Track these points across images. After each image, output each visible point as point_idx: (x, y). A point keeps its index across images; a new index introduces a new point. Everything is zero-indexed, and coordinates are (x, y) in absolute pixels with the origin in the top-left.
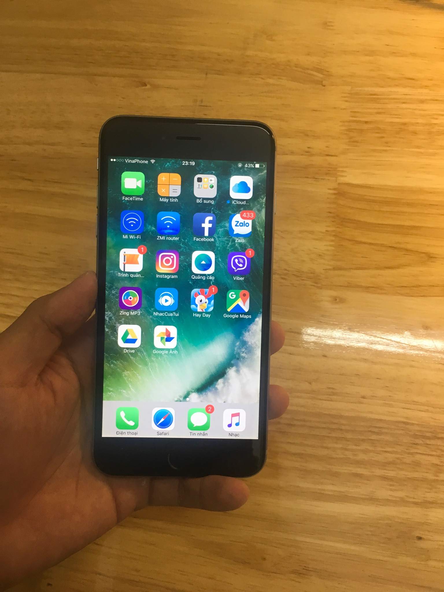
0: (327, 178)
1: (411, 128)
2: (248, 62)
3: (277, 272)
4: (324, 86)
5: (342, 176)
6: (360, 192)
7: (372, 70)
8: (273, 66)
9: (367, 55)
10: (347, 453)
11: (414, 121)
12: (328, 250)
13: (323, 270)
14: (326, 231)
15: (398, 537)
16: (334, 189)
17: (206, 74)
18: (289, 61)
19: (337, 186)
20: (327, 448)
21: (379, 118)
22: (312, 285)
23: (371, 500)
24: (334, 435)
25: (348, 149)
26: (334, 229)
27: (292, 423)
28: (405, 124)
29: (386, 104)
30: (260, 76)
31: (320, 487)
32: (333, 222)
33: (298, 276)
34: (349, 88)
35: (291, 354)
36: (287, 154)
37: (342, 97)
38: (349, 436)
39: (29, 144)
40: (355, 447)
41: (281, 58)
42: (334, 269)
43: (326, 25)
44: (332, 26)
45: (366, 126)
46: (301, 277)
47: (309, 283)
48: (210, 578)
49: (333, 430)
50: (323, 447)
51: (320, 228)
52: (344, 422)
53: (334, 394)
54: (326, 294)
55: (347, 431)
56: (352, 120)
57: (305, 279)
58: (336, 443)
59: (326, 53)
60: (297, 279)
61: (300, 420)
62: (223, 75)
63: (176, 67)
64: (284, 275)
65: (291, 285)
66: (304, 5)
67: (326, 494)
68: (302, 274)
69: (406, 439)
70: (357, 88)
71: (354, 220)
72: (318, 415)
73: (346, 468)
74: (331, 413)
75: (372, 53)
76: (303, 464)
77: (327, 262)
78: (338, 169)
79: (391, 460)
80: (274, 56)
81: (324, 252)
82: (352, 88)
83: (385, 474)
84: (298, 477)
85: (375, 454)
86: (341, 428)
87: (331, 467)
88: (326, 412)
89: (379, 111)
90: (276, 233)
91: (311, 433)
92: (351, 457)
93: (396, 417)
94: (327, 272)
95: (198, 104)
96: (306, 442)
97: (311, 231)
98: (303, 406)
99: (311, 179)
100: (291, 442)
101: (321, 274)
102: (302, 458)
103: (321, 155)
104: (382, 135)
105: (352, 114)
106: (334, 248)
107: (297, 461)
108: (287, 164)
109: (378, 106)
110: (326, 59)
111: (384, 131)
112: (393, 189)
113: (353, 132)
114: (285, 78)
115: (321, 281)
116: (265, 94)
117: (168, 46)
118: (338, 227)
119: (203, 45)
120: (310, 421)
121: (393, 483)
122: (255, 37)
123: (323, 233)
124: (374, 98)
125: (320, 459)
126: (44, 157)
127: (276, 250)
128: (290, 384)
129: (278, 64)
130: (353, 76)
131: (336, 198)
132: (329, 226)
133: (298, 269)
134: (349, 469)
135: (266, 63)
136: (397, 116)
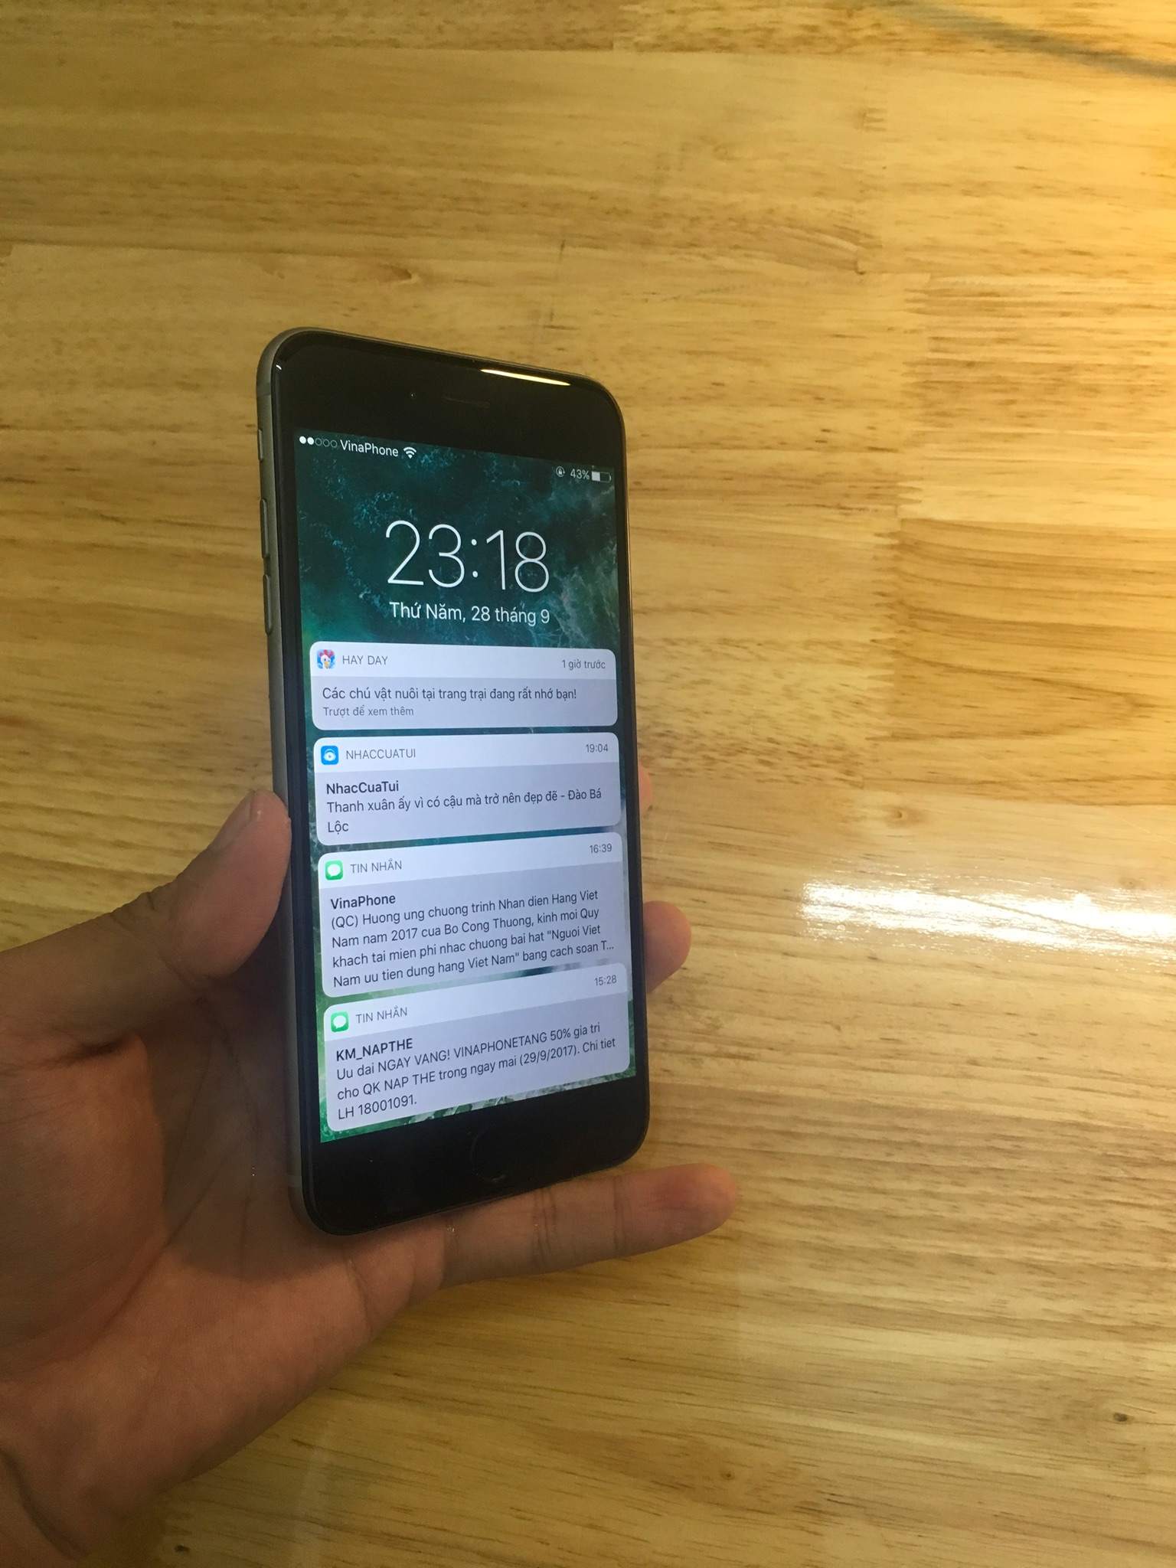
0: (871, 507)
1: (1084, 378)
2: (666, 215)
3: (749, 747)
4: (862, 273)
5: (911, 502)
6: (959, 540)
7: (981, 233)
8: (733, 224)
9: (966, 193)
10: (933, 1203)
11: (1089, 360)
12: (877, 690)
13: (867, 739)
14: (873, 641)
15: (1067, 1417)
16: (892, 535)
17: (563, 246)
18: (771, 211)
19: (896, 527)
20: (884, 1192)
21: (1000, 352)
22: (836, 779)
23: (999, 1322)
24: (899, 1158)
25: (924, 433)
26: (893, 636)
27: (793, 1130)
28: (1067, 368)
29: (1020, 317)
30: (697, 250)
31: (868, 1291)
32: (890, 617)
33: (800, 757)
34: (925, 278)
35: (786, 954)
36: (768, 448)
37: (908, 301)
38: (938, 1160)
39: (113, 428)
40: (955, 1189)
41: (752, 203)
42: (895, 737)
43: (864, 118)
44: (879, 121)
45: (971, 375)
46: (809, 757)
47: (831, 772)
48: (591, 1526)
49: (899, 1146)
50: (875, 1191)
51: (860, 633)
52: (926, 1125)
53: (899, 1055)
54: (873, 803)
55: (934, 1148)
56: (933, 359)
57: (820, 763)
58: (907, 1179)
59: (865, 189)
60: (800, 763)
61: (815, 1123)
62: (604, 248)
63: (481, 229)
64: (768, 755)
65: (785, 778)
66: (809, 69)
67: (882, 1310)
68: (811, 752)
69: (1083, 1168)
70: (945, 279)
71: (943, 613)
72: (862, 1109)
73: (932, 1242)
74: (892, 1103)
75: (982, 188)
76: (823, 1234)
77: (875, 721)
78: (900, 484)
79: (1046, 1220)
80: (733, 198)
81: (868, 695)
82: (932, 277)
83: (1030, 1256)
84: (812, 1266)
85: (1005, 1206)
86: (918, 1140)
87: (894, 1240)
88: (879, 1102)
89: (1003, 334)
90: (745, 648)
91: (843, 1155)
92: (944, 1214)
93: (1057, 1109)
94: (876, 745)
95: (542, 322)
96: (829, 1178)
97: (831, 642)
98: (820, 1086)
99: (833, 510)
100: (791, 1176)
101: (862, 749)
102: (820, 1219)
103: (854, 447)
104: (1010, 397)
105: (934, 344)
106: (891, 685)
107: (808, 1226)
108: (771, 475)
109: (1000, 322)
110: (864, 206)
111: (1015, 387)
112: (1040, 533)
113: (936, 389)
114: (760, 253)
115: (860, 767)
116: (713, 296)
117: (464, 175)
118: (902, 632)
119: (551, 172)
120: (840, 1125)
121: (1054, 1280)
122: (683, 150)
123: (864, 645)
124: (986, 303)
125: (865, 1220)
126: (153, 462)
127: (745, 690)
128: (786, 1031)
129: (744, 219)
130: (934, 247)
131: (896, 558)
132: (878, 630)
133: (802, 737)
134: (941, 1243)
135: (711, 218)
136: (1049, 347)
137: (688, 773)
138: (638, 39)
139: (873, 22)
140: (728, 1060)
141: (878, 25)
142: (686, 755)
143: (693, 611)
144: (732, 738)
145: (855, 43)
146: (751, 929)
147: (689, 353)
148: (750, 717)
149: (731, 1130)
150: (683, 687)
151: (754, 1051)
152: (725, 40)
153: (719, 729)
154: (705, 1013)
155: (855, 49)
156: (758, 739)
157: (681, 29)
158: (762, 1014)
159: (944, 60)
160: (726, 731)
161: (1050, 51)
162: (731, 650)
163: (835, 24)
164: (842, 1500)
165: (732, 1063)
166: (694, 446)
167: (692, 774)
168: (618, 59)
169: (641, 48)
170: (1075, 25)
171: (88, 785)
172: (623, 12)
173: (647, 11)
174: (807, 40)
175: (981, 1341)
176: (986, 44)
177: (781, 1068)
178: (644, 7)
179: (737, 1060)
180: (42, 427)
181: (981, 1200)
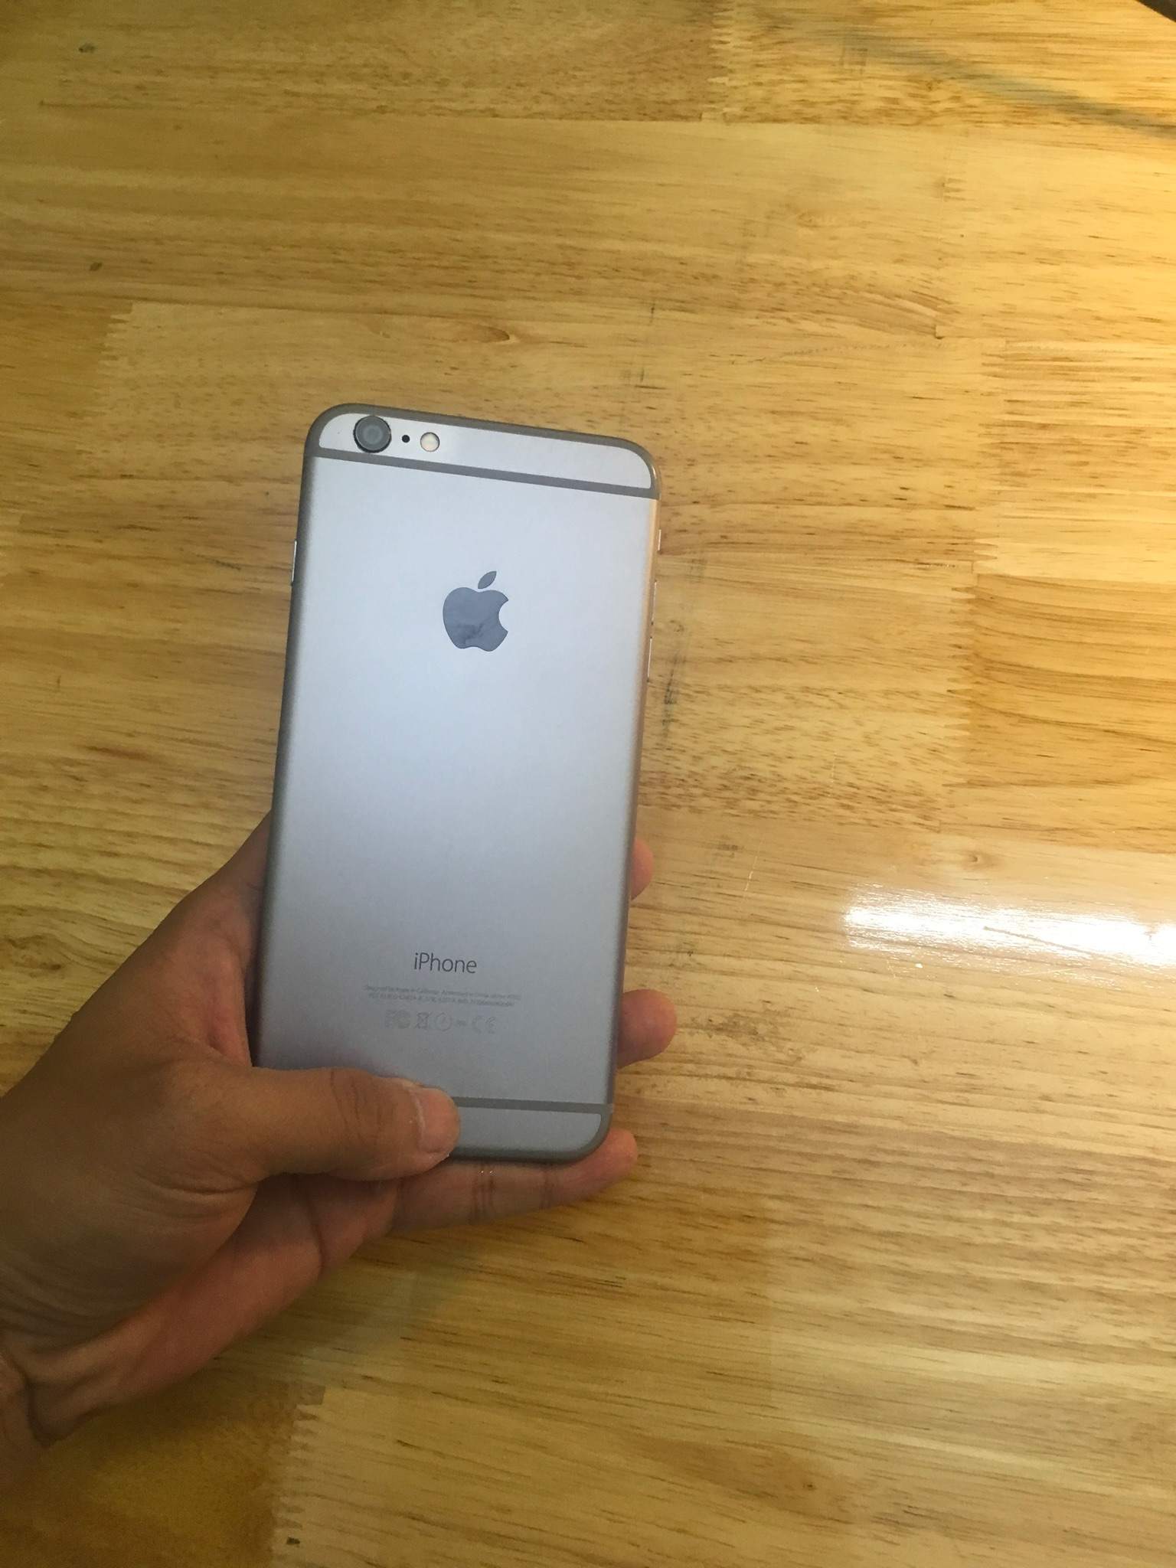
0: (949, 562)
1: (1155, 441)
2: (752, 280)
3: (830, 790)
4: (939, 338)
5: (987, 558)
6: (1034, 596)
7: (1054, 299)
8: (817, 290)
9: (1042, 262)
10: (1008, 1232)
11: (1161, 424)
12: (954, 739)
13: (944, 785)
14: (949, 691)
15: (1134, 1439)
16: (968, 590)
17: (653, 309)
18: (853, 277)
19: (971, 581)
20: (959, 1220)
21: (1073, 416)
22: (915, 823)
23: (1069, 1347)
24: (974, 1188)
25: (999, 492)
26: (970, 687)
27: (873, 1159)
28: (1138, 431)
29: (1093, 381)
30: (784, 314)
31: (945, 1314)
32: (966, 669)
33: (881, 802)
34: (1001, 343)
35: (865, 990)
36: (849, 504)
37: (984, 364)
38: (1012, 1191)
39: (230, 479)
40: (1027, 1219)
41: (837, 269)
42: (970, 784)
43: (942, 187)
44: (958, 190)
45: (1045, 437)
46: (888, 802)
47: (909, 817)
48: (679, 1531)
49: (973, 1176)
50: (950, 1218)
51: (936, 683)
52: (1000, 1157)
53: (973, 1089)
54: (952, 844)
55: (1008, 1180)
56: (1008, 421)
57: (900, 807)
58: (981, 1208)
59: (943, 258)
60: (879, 808)
61: (893, 1152)
62: (692, 311)
63: (578, 293)
64: (850, 798)
65: (864, 822)
66: (888, 139)
67: (959, 1333)
68: (890, 797)
69: (1151, 1202)
70: (1020, 344)
71: (1019, 666)
72: (937, 1139)
73: (1003, 1269)
74: (967, 1135)
75: (1057, 256)
76: (900, 1259)
77: (950, 767)
78: (977, 541)
79: (1114, 1250)
80: (816, 265)
81: (945, 743)
82: (1008, 342)
83: (1100, 1284)
84: (890, 1289)
85: (1075, 1236)
86: (991, 1171)
87: (969, 1266)
88: (957, 1134)
89: (1076, 398)
90: (827, 696)
91: (920, 1184)
92: (1017, 1242)
93: (1127, 1145)
94: (952, 791)
95: (635, 381)
96: (906, 1206)
97: (912, 692)
98: (898, 1118)
99: (911, 566)
100: (870, 1203)
101: (938, 795)
102: (896, 1244)
103: (932, 505)
104: (1083, 458)
105: (1009, 407)
106: (967, 733)
107: (887, 1251)
108: (851, 529)
109: (1073, 386)
110: (941, 273)
111: (1087, 448)
112: (1111, 590)
113: (1012, 449)
114: (841, 318)
115: (937, 812)
116: (796, 358)
117: (559, 241)
118: (977, 683)
119: (645, 239)
120: (917, 1155)
121: (1124, 1308)
122: (768, 217)
123: (941, 695)
124: (1062, 367)
125: (942, 1247)
126: (267, 511)
127: (826, 736)
128: (867, 1064)
129: (827, 285)
130: (1009, 312)
131: (972, 612)
132: (955, 680)
133: (882, 783)
134: (1013, 1270)
135: (796, 283)
136: (1121, 410)
137: (771, 815)
138: (726, 110)
139: (950, 95)
140: (810, 1090)
141: (956, 98)
142: (769, 798)
143: (778, 660)
144: (814, 782)
145: (934, 115)
146: (830, 965)
147: (773, 412)
148: (830, 763)
149: (812, 1158)
150: (767, 732)
151: (834, 1082)
152: (809, 111)
153: (799, 772)
154: (789, 1045)
155: (936, 121)
156: (839, 784)
157: (766, 101)
158: (842, 1046)
159: (1020, 131)
160: (807, 775)
161: (1123, 124)
162: (812, 698)
163: (913, 96)
164: (919, 1512)
165: (814, 1093)
166: (777, 502)
167: (775, 816)
168: (707, 129)
169: (728, 119)
170: (1149, 98)
171: (204, 817)
172: (711, 84)
173: (734, 83)
174: (889, 113)
175: (1051, 1364)
176: (1060, 117)
177: (860, 1100)
178: (730, 80)
179: (818, 1091)
180: (163, 477)
181: (1052, 1230)
